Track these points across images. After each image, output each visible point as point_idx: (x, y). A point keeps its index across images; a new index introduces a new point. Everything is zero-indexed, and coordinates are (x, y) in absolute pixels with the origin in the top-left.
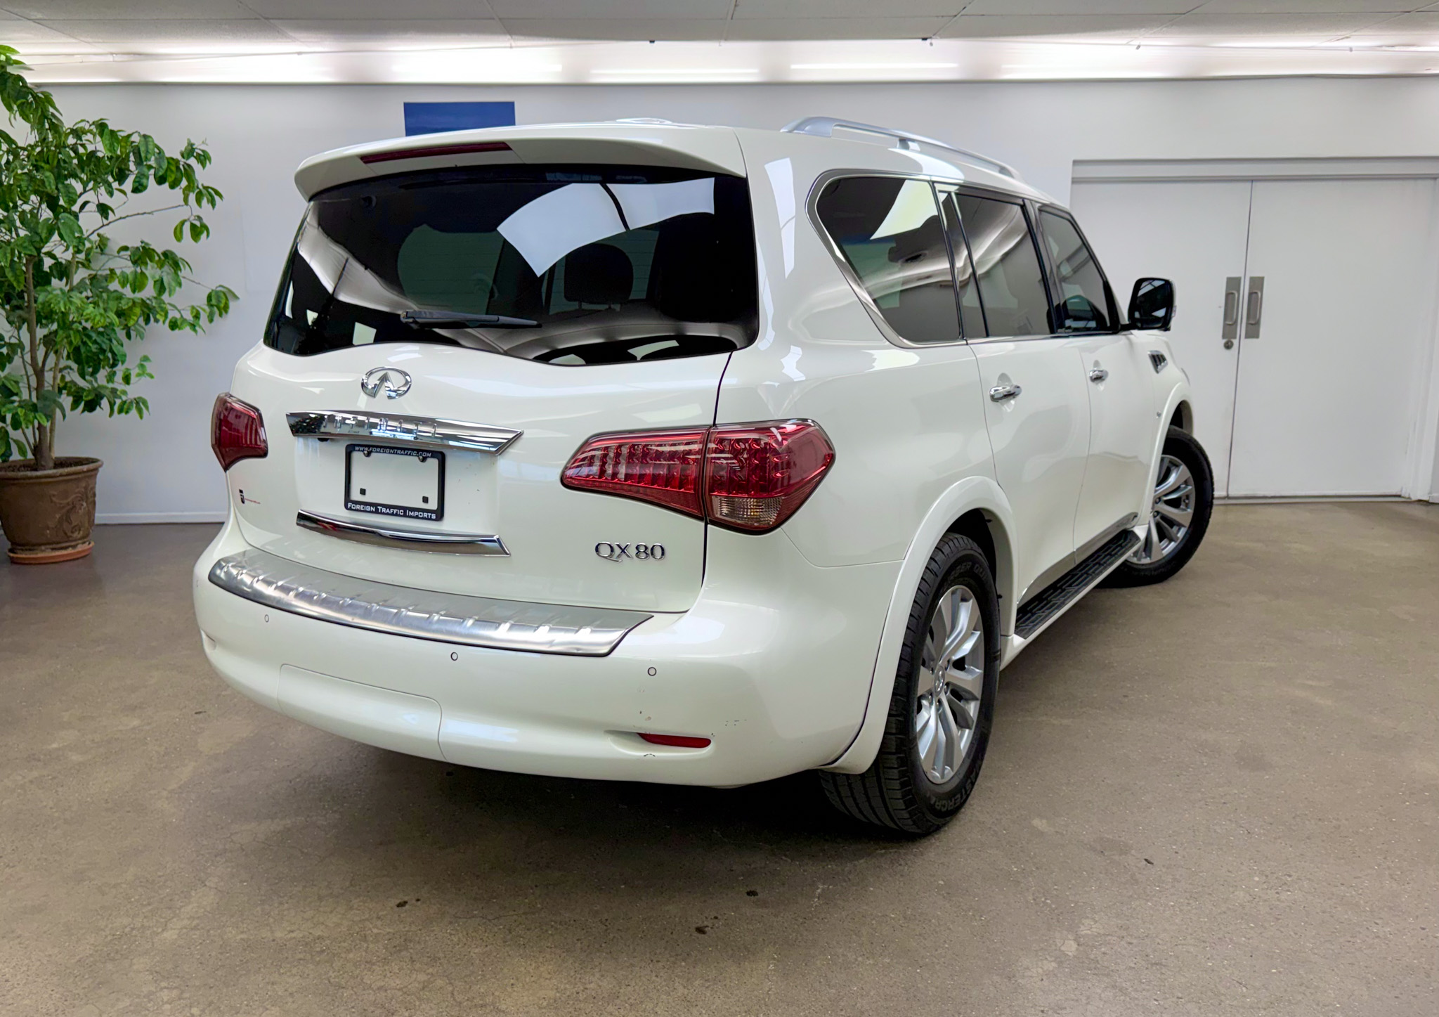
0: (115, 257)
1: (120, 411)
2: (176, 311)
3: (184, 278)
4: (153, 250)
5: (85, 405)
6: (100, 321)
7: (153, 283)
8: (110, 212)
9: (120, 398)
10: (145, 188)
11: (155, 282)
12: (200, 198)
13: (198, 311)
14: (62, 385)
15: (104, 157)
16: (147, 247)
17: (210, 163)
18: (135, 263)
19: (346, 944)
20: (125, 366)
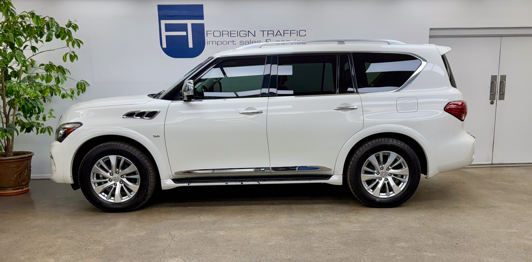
0: (39, 68)
1: (41, 132)
2: (64, 91)
3: (67, 77)
4: (54, 65)
5: (26, 129)
6: (33, 94)
7: (55, 79)
8: (36, 49)
9: (41, 126)
10: (51, 40)
11: (55, 78)
12: (74, 45)
13: (73, 91)
14: (16, 121)
15: (34, 27)
16: (52, 64)
17: (78, 30)
18: (47, 71)
20: (44, 113)
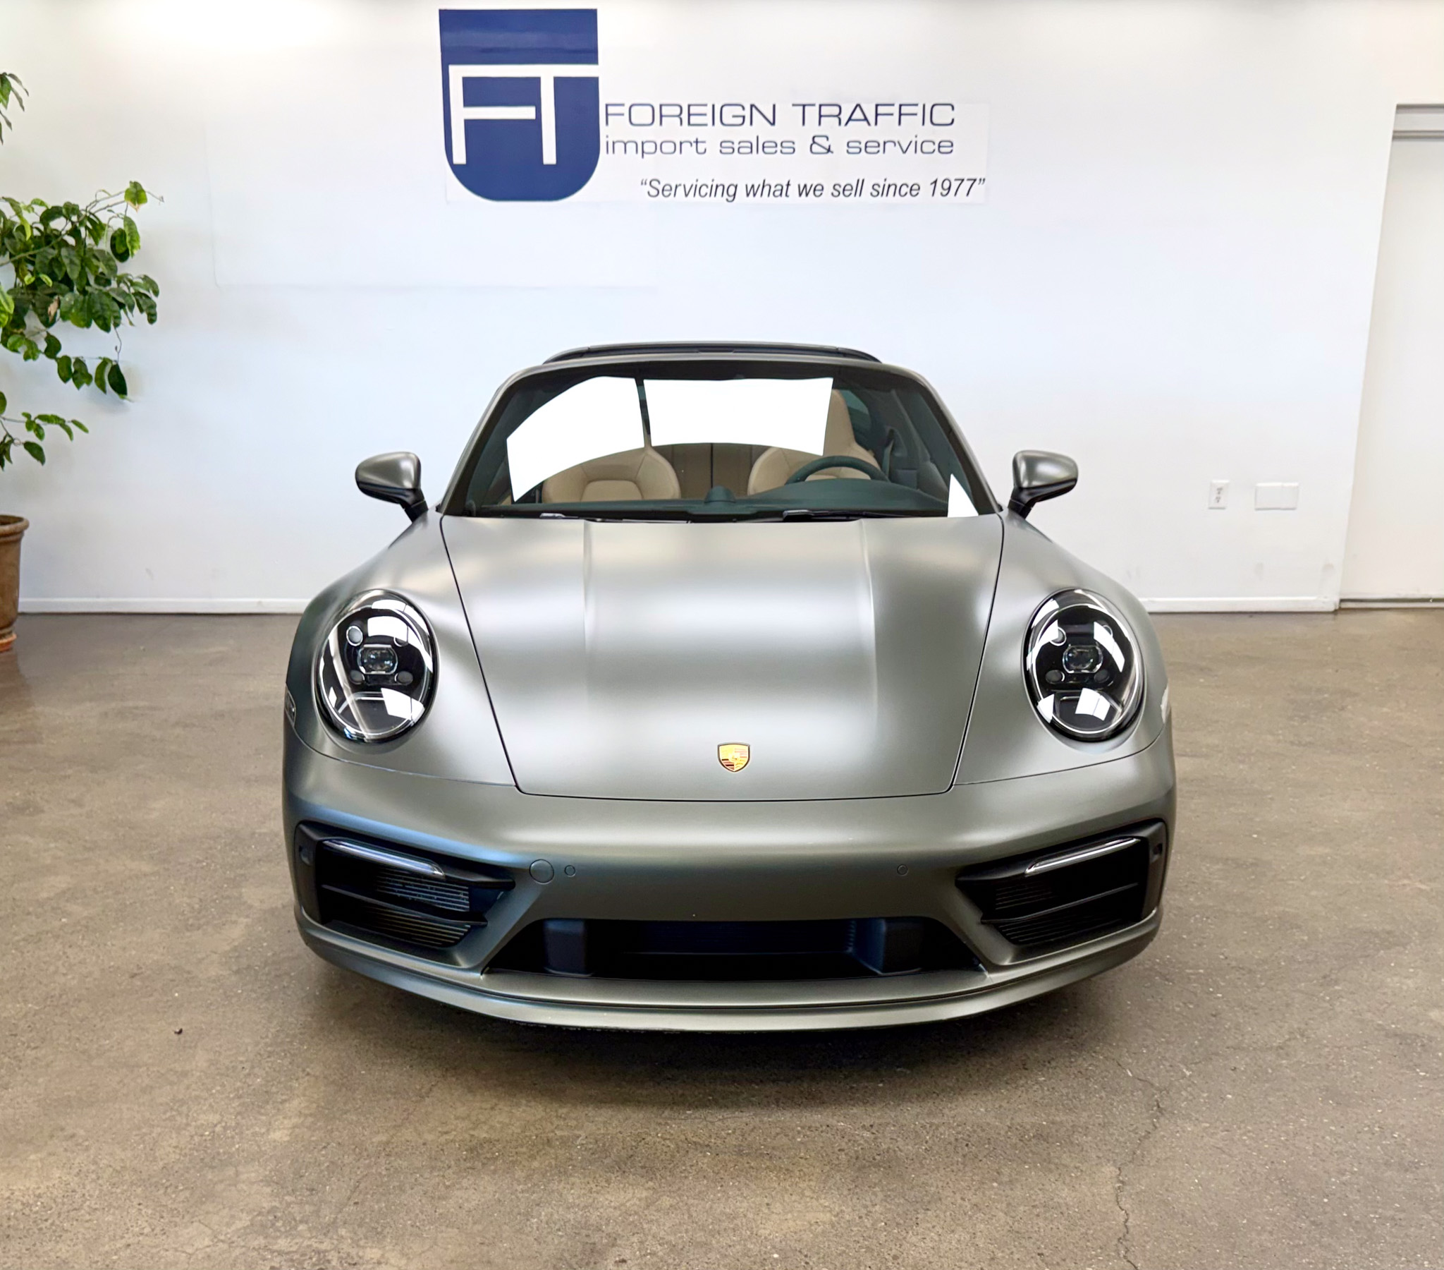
19: (524, 1150)
